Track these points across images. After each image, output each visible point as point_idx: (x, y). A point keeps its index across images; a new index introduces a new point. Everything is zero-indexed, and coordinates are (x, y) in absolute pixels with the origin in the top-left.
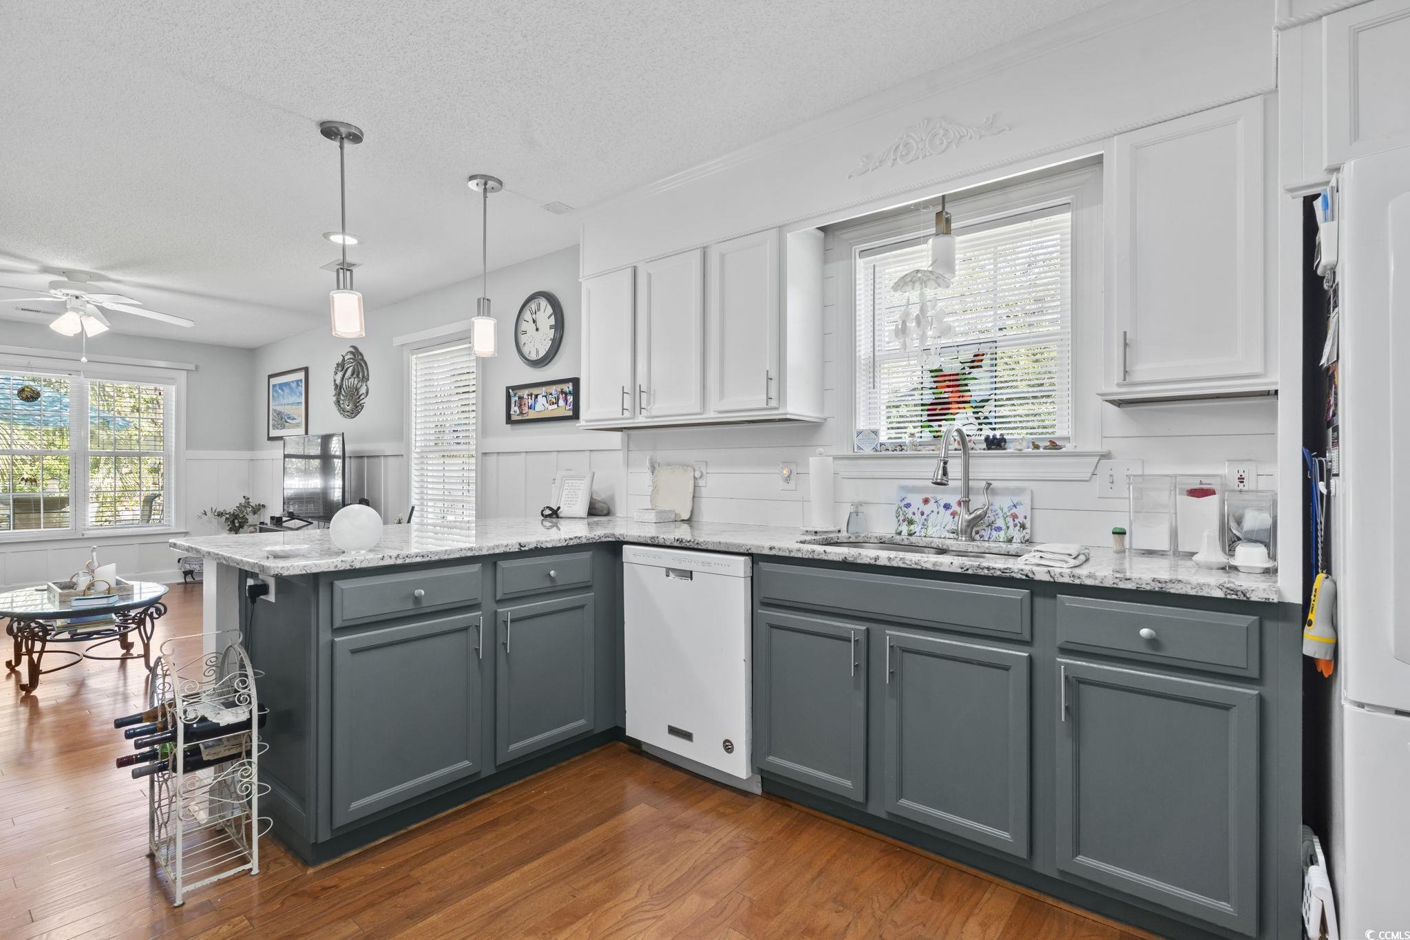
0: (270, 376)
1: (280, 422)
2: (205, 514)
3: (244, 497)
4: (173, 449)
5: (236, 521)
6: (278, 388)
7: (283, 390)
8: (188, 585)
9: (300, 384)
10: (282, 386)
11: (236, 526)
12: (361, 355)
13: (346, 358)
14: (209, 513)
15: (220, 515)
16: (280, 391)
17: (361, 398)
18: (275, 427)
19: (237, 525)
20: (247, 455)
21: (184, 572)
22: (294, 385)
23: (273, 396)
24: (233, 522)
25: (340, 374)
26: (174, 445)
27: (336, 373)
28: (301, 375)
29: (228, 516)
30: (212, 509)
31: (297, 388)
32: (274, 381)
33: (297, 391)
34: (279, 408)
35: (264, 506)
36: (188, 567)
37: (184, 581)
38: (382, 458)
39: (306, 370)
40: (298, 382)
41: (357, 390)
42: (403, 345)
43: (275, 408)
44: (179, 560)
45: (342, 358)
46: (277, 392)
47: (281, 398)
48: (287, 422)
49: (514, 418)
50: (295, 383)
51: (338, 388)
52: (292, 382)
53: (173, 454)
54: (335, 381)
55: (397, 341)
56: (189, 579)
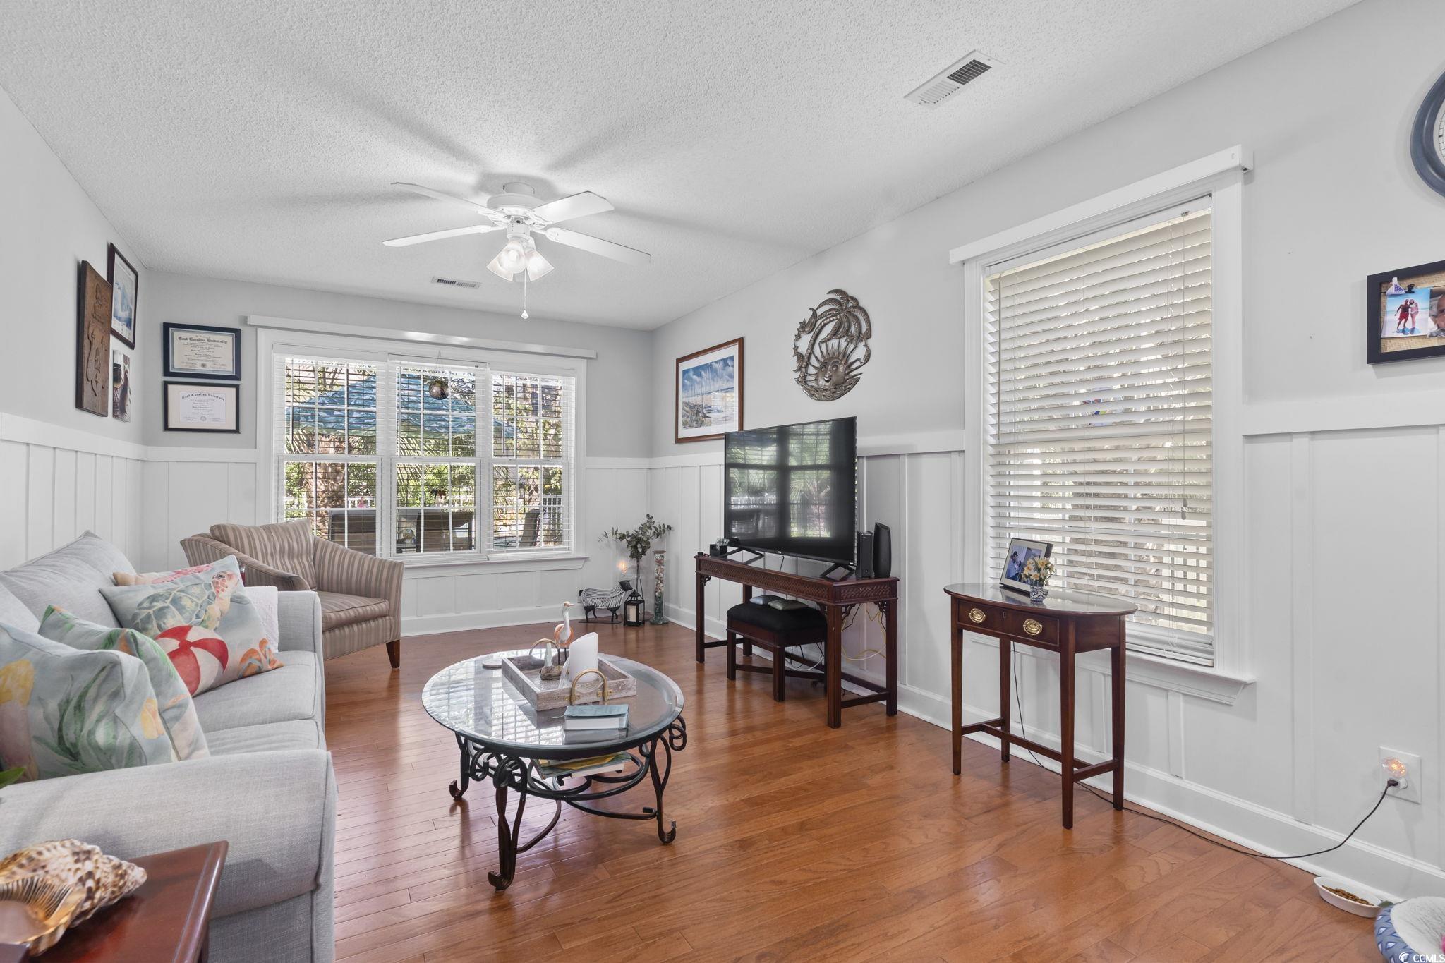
0: (679, 361)
1: (694, 417)
2: (606, 536)
3: (648, 515)
4: (573, 455)
5: (639, 546)
6: (691, 374)
7: (700, 375)
8: (589, 624)
9: (730, 363)
10: (697, 370)
11: (638, 552)
12: (854, 299)
13: (819, 312)
14: (610, 535)
15: (623, 537)
16: (695, 377)
17: (854, 366)
18: (685, 425)
19: (640, 550)
20: (644, 462)
21: (585, 607)
22: (719, 366)
23: (684, 385)
24: (635, 547)
25: (806, 339)
26: (573, 450)
27: (798, 337)
28: (733, 351)
29: (629, 539)
30: (613, 528)
31: (724, 369)
32: (684, 366)
33: (724, 373)
34: (692, 400)
35: (669, 528)
36: (589, 602)
37: (585, 617)
38: (906, 459)
39: (741, 342)
40: (725, 362)
41: (846, 355)
42: (963, 263)
43: (687, 400)
44: (580, 592)
45: (811, 312)
46: (689, 379)
47: (697, 386)
48: (706, 417)
49: (1390, 347)
50: (721, 364)
51: (803, 360)
52: (716, 362)
53: (573, 461)
54: (796, 348)
55: (957, 255)
56: (591, 616)
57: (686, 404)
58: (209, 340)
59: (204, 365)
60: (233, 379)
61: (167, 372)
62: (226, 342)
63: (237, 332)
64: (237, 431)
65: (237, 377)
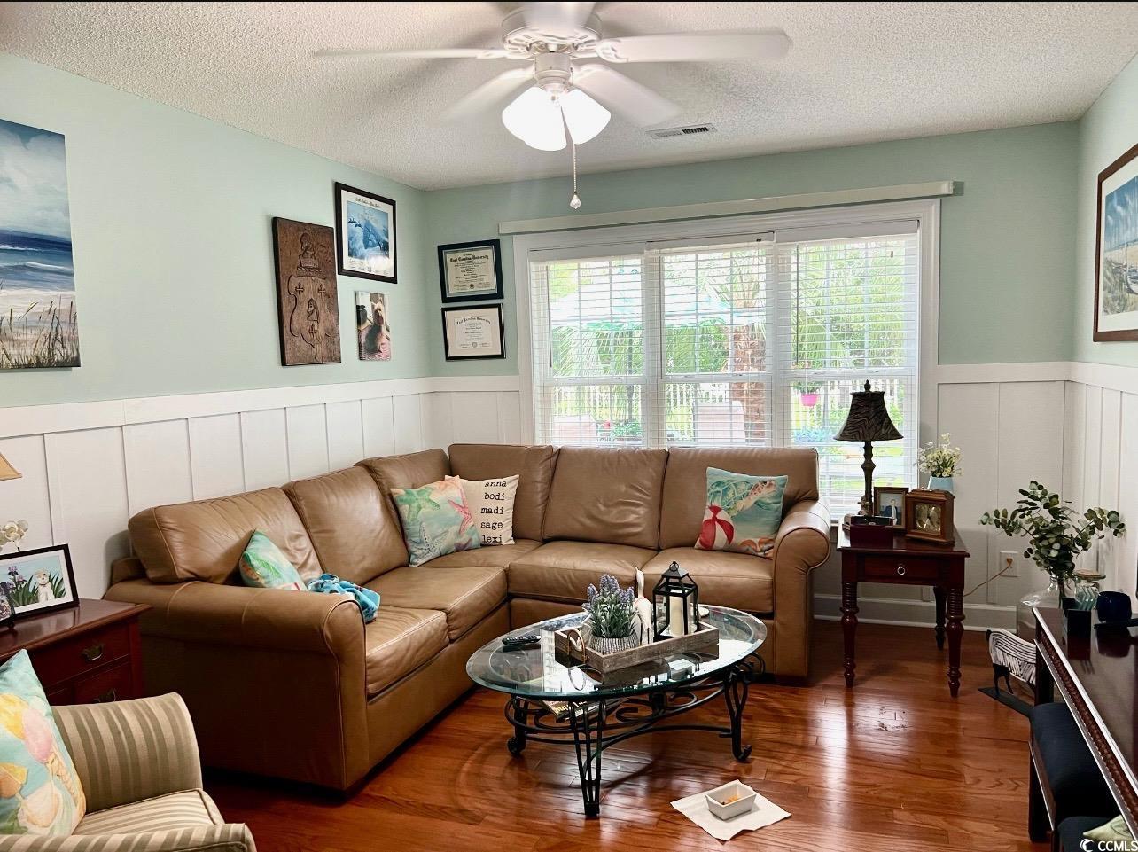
0: (1104, 176)
1: (1116, 292)
18: (1110, 309)
23: (1106, 226)
34: (1114, 256)
43: (1108, 257)
57: (1109, 263)
58: (474, 258)
59: (472, 286)
60: (494, 298)
61: (445, 299)
62: (487, 257)
63: (495, 244)
64: (501, 356)
65: (500, 295)
